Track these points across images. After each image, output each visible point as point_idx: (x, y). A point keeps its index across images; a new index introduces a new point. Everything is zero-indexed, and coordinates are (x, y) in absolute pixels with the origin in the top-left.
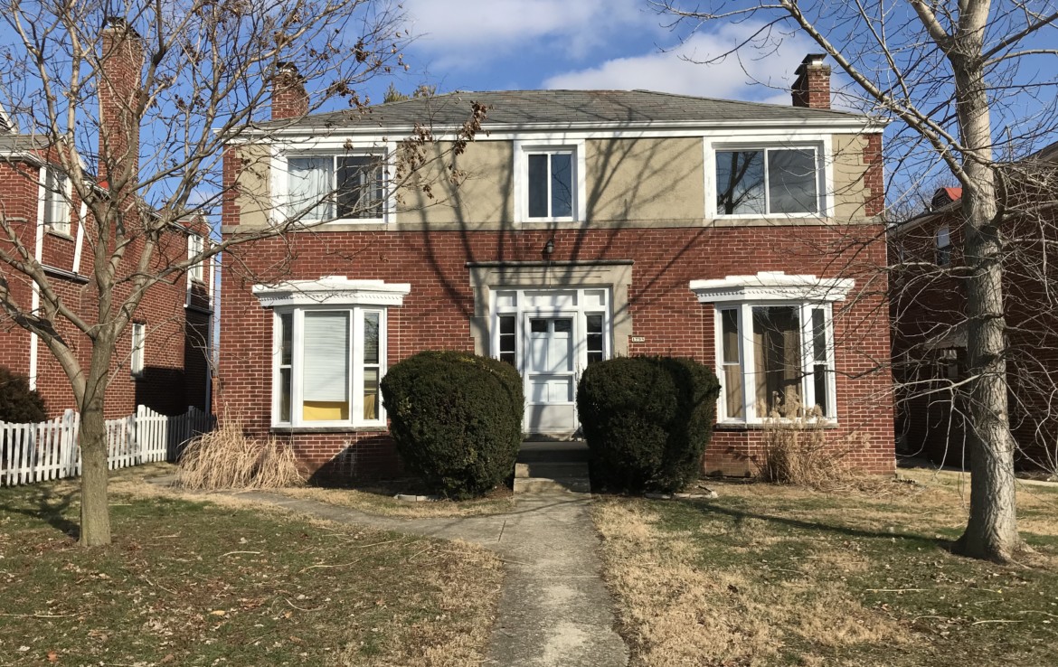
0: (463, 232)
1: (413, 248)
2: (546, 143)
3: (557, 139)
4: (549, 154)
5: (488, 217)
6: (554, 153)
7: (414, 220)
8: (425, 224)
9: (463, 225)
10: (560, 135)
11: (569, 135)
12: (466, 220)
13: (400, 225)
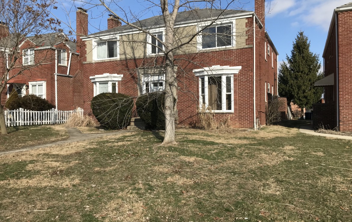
0: (135, 59)
1: (123, 65)
2: (155, 32)
3: (157, 30)
4: (156, 35)
5: (141, 55)
6: (158, 34)
7: (123, 57)
8: (126, 58)
9: (135, 57)
10: (158, 29)
11: (161, 29)
12: (135, 56)
13: (120, 59)
